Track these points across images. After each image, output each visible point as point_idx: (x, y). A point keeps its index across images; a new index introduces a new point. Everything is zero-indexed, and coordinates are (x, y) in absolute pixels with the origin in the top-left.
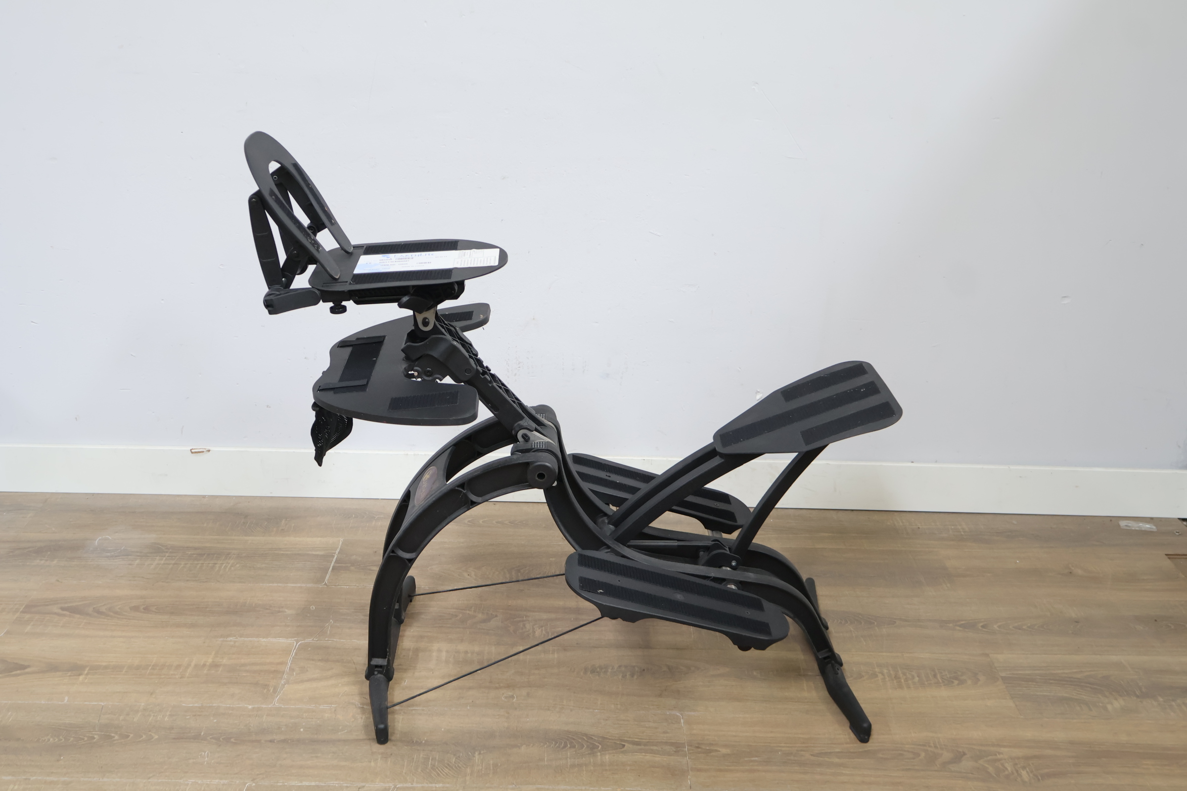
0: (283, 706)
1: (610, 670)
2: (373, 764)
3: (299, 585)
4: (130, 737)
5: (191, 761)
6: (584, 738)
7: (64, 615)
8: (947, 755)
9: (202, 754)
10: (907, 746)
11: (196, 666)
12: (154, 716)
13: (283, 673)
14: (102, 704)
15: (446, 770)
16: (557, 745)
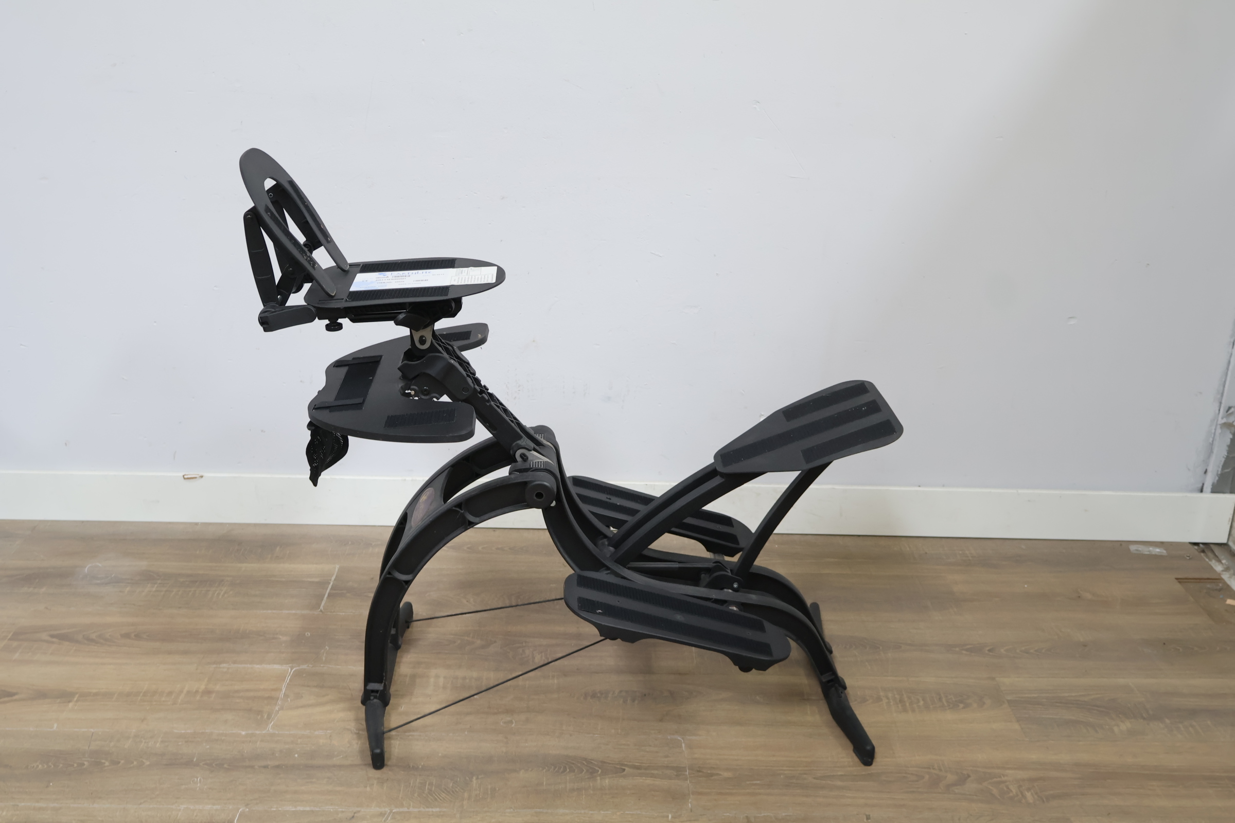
0: (277, 732)
1: (610, 695)
2: (368, 789)
3: (294, 612)
4: (121, 764)
5: (183, 787)
6: (584, 762)
7: (53, 643)
8: (951, 778)
9: (194, 780)
10: (911, 769)
11: (188, 692)
12: (145, 742)
13: (278, 699)
14: (92, 730)
15: (443, 795)
16: (556, 769)
